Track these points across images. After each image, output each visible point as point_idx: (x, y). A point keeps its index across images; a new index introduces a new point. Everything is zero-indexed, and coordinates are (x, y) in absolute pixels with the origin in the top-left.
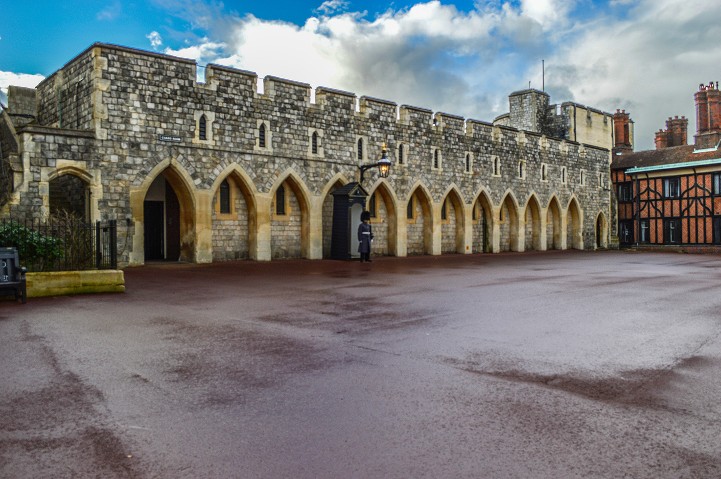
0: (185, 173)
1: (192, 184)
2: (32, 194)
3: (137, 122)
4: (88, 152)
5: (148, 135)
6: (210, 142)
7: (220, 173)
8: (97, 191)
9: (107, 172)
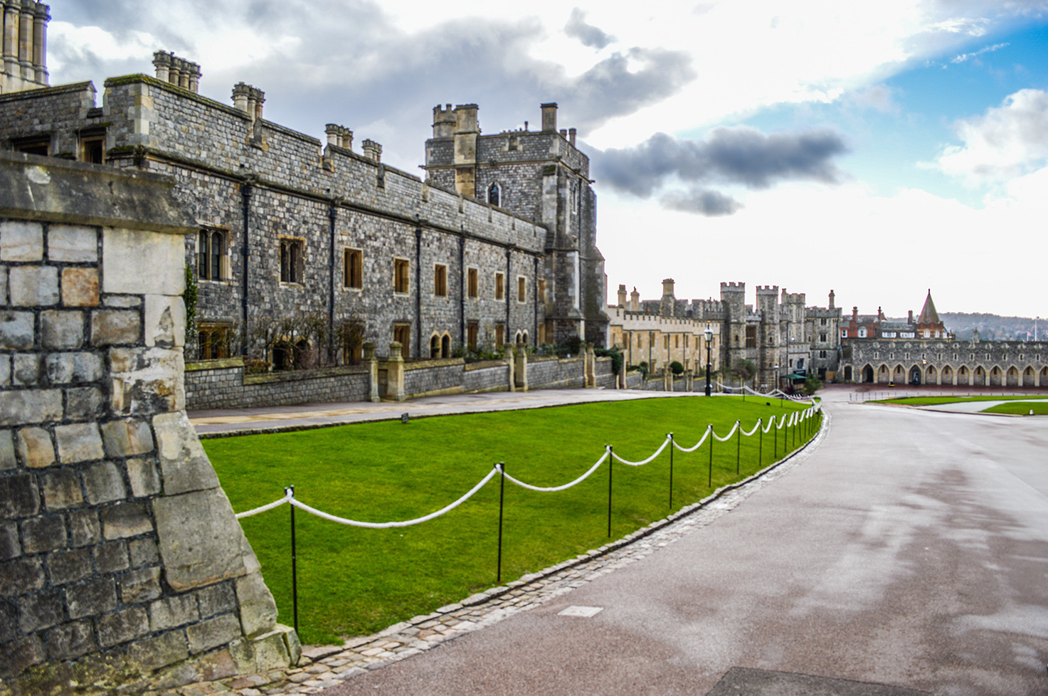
0: (871, 365)
1: (873, 367)
2: (841, 370)
3: (861, 356)
4: (852, 362)
5: (864, 358)
6: (878, 358)
7: (880, 365)
8: (853, 369)
9: (855, 366)
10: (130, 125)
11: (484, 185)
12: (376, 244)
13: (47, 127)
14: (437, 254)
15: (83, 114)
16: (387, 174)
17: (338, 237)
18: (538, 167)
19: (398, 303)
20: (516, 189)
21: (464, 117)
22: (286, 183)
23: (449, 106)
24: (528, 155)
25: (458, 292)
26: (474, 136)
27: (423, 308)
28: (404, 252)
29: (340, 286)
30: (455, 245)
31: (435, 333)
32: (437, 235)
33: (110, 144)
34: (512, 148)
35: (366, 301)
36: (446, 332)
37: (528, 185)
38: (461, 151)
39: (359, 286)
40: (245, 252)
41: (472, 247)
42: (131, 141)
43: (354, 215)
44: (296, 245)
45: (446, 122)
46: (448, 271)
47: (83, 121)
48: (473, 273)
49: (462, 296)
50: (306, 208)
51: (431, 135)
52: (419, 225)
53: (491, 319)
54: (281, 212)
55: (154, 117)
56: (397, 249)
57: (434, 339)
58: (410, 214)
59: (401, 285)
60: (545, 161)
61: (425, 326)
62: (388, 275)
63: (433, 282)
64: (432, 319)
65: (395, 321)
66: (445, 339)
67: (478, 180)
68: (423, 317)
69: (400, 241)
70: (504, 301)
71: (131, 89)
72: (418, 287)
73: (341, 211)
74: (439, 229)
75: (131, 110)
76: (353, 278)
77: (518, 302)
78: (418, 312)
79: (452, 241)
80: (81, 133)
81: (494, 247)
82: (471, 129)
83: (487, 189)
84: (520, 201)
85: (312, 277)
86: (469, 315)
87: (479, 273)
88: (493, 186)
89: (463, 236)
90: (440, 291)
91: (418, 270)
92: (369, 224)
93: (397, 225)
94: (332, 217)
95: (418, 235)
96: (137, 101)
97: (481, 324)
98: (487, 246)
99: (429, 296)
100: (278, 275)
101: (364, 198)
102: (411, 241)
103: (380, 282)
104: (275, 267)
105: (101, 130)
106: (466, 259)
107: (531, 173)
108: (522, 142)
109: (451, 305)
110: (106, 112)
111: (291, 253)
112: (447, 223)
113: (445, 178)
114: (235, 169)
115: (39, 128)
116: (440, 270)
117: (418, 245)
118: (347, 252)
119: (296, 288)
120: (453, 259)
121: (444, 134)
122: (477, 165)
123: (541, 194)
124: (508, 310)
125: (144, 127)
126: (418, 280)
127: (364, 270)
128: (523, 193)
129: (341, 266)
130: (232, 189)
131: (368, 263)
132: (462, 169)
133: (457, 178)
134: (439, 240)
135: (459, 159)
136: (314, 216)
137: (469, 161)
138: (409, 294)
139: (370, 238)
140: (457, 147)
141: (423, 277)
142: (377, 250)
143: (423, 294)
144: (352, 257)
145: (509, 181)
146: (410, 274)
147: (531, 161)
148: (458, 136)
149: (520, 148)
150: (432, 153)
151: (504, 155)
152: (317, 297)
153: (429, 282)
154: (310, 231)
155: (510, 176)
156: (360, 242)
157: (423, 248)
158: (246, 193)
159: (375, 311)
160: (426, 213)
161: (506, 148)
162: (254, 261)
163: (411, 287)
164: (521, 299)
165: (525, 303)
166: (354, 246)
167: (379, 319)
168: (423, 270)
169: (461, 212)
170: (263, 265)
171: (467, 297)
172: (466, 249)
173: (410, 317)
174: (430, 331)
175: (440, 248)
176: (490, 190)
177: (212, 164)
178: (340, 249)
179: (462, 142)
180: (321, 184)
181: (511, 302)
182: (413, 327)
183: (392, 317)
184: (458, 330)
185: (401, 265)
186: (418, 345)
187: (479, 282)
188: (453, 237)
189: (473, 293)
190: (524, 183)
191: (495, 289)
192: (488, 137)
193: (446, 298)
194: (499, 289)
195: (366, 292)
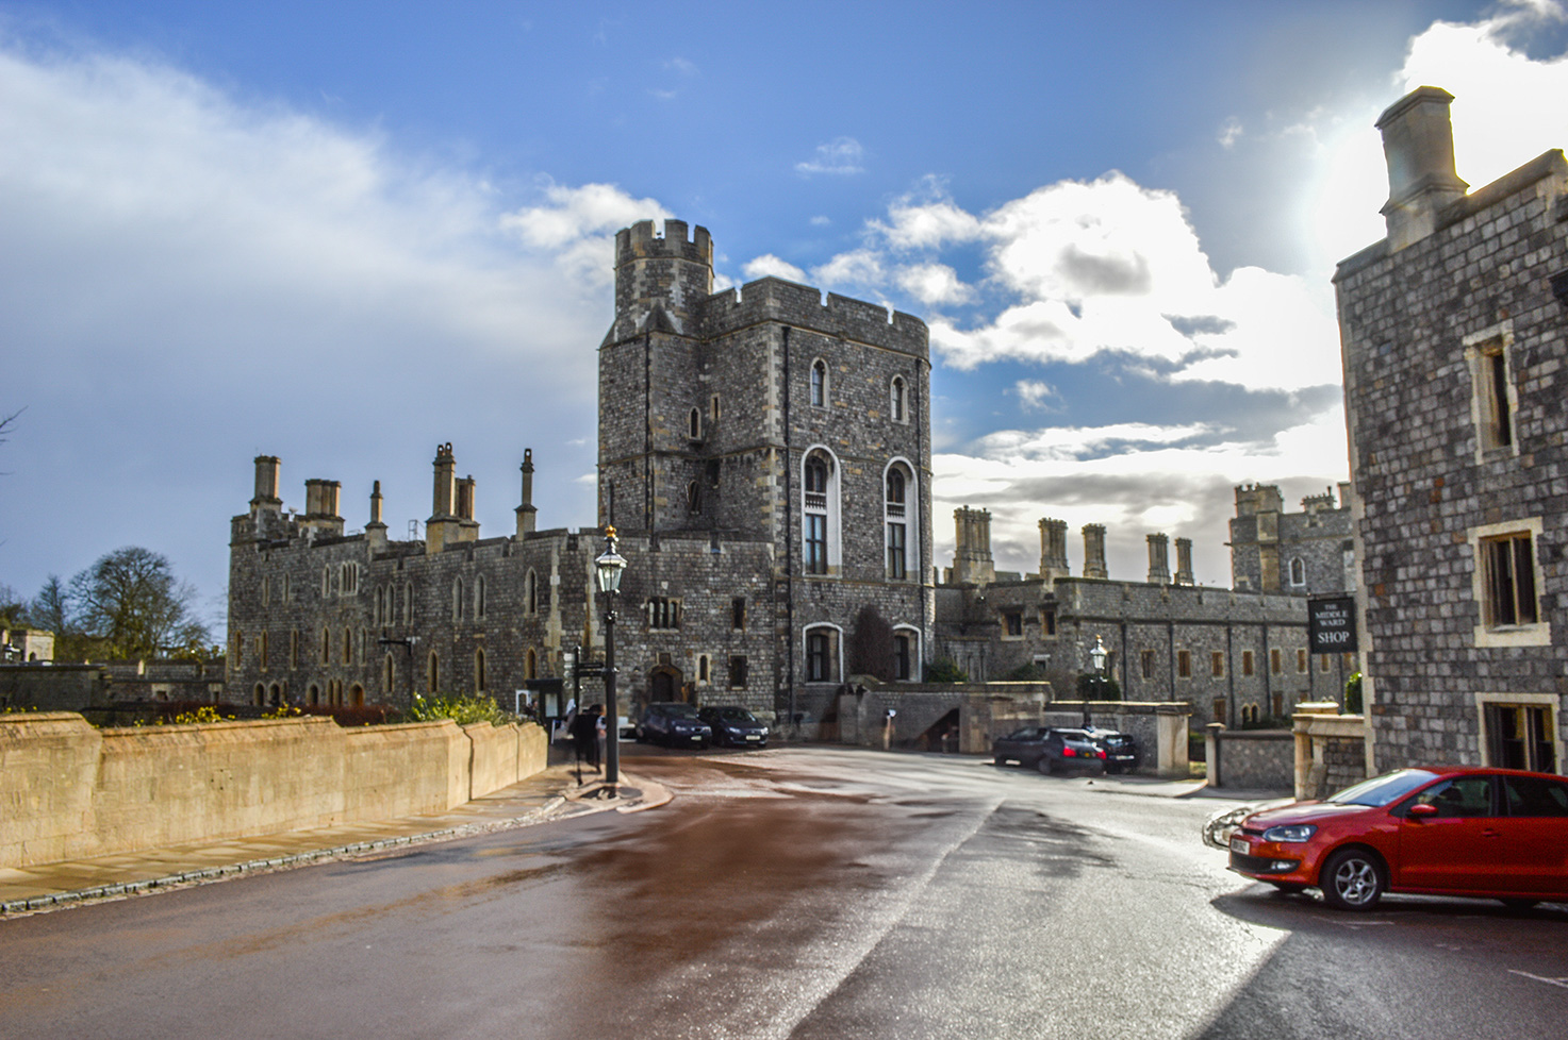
10: (1070, 604)
11: (1288, 560)
12: (1199, 644)
13: (1020, 602)
14: (1245, 645)
15: (1042, 597)
16: (1205, 594)
17: (1175, 645)
18: (1339, 542)
19: (1216, 684)
20: (1319, 562)
21: (1264, 497)
22: (1143, 617)
23: (1249, 486)
24: (1328, 530)
25: (1263, 671)
26: (1275, 515)
27: (1235, 686)
28: (1219, 647)
29: (1177, 677)
30: (1259, 634)
31: (1246, 704)
32: (1243, 628)
33: (1059, 613)
34: (1313, 525)
35: (1194, 685)
36: (1255, 704)
37: (1330, 558)
38: (1264, 529)
39: (1189, 675)
40: (1124, 664)
41: (1274, 632)
42: (1071, 612)
43: (1184, 627)
44: (1150, 654)
45: (1248, 501)
46: (1254, 654)
47: (1042, 600)
48: (1275, 653)
49: (1267, 673)
50: (1155, 629)
51: (1235, 515)
52: (1228, 624)
53: (1295, 690)
54: (1141, 636)
55: (1082, 599)
56: (1213, 646)
57: (1245, 710)
58: (1222, 618)
59: (1217, 672)
60: (1344, 535)
61: (1237, 700)
62: (1208, 666)
63: (1242, 665)
64: (1242, 694)
65: (1215, 698)
66: (1254, 709)
67: (1281, 555)
68: (1235, 693)
69: (1215, 639)
70: (1306, 672)
71: (1070, 585)
72: (1231, 671)
73: (1175, 627)
74: (1245, 623)
75: (1070, 597)
76: (1184, 671)
77: (1322, 672)
78: (1231, 689)
79: (1257, 631)
80: (1041, 607)
81: (1295, 628)
82: (1271, 508)
83: (1290, 563)
84: (1323, 574)
85: (1159, 673)
86: (1274, 687)
87: (1281, 652)
88: (1296, 561)
89: (1264, 626)
90: (1248, 671)
91: (1230, 658)
92: (1194, 631)
93: (1213, 628)
94: (1170, 632)
95: (1229, 632)
96: (1074, 592)
97: (1286, 695)
98: (1287, 629)
99: (1240, 676)
100: (1141, 675)
101: (1190, 615)
102: (1223, 637)
103: (1203, 671)
104: (1140, 671)
105: (1055, 606)
106: (1269, 643)
107: (1332, 548)
108: (1321, 519)
109: (1258, 682)
110: (1056, 596)
111: (1148, 659)
112: (1251, 617)
113: (1249, 554)
114: (1118, 616)
115: (1015, 603)
116: (1247, 655)
117: (1229, 640)
118: (1180, 653)
119: (1152, 682)
120: (1259, 645)
121: (1246, 513)
122: (1279, 540)
123: (1342, 566)
124: (1311, 681)
125: (1078, 605)
126: (1230, 666)
127: (1192, 664)
128: (1325, 566)
129: (1177, 664)
130: (1117, 628)
131: (1194, 658)
132: (1265, 546)
133: (1261, 554)
134: (1245, 632)
135: (1262, 537)
136: (1160, 634)
137: (1271, 538)
138: (1224, 676)
139: (1194, 641)
140: (1259, 526)
141: (1234, 663)
142: (1199, 649)
143: (1235, 675)
144: (1183, 655)
145: (1311, 555)
146: (1224, 662)
147: (1332, 536)
148: (1259, 516)
149: (1320, 524)
150: (1236, 531)
151: (1305, 530)
152: (1163, 687)
153: (1239, 666)
154: (1158, 645)
155: (1312, 551)
156: (1189, 645)
157: (1233, 640)
158: (1123, 629)
159: (1200, 691)
160: (1234, 615)
161: (1307, 525)
162: (1129, 668)
163: (1225, 672)
164: (1325, 669)
165: (1329, 672)
166: (1184, 649)
167: (1203, 697)
168: (1234, 657)
169: (1262, 605)
170: (1134, 670)
171: (1271, 674)
172: (1269, 635)
173: (1225, 694)
174: (1243, 703)
175: (1246, 638)
176: (1294, 564)
177: (1107, 616)
178: (1176, 652)
179: (1264, 522)
180: (1163, 612)
181: (1315, 674)
182: (1228, 701)
183: (1212, 695)
184: (1264, 700)
185: (1217, 656)
186: (1233, 714)
187: (1281, 661)
188: (1257, 627)
189: (1276, 669)
190: (1326, 557)
191: (1297, 664)
192: (1289, 516)
193: (1254, 676)
194: (1302, 663)
195: (1194, 679)
